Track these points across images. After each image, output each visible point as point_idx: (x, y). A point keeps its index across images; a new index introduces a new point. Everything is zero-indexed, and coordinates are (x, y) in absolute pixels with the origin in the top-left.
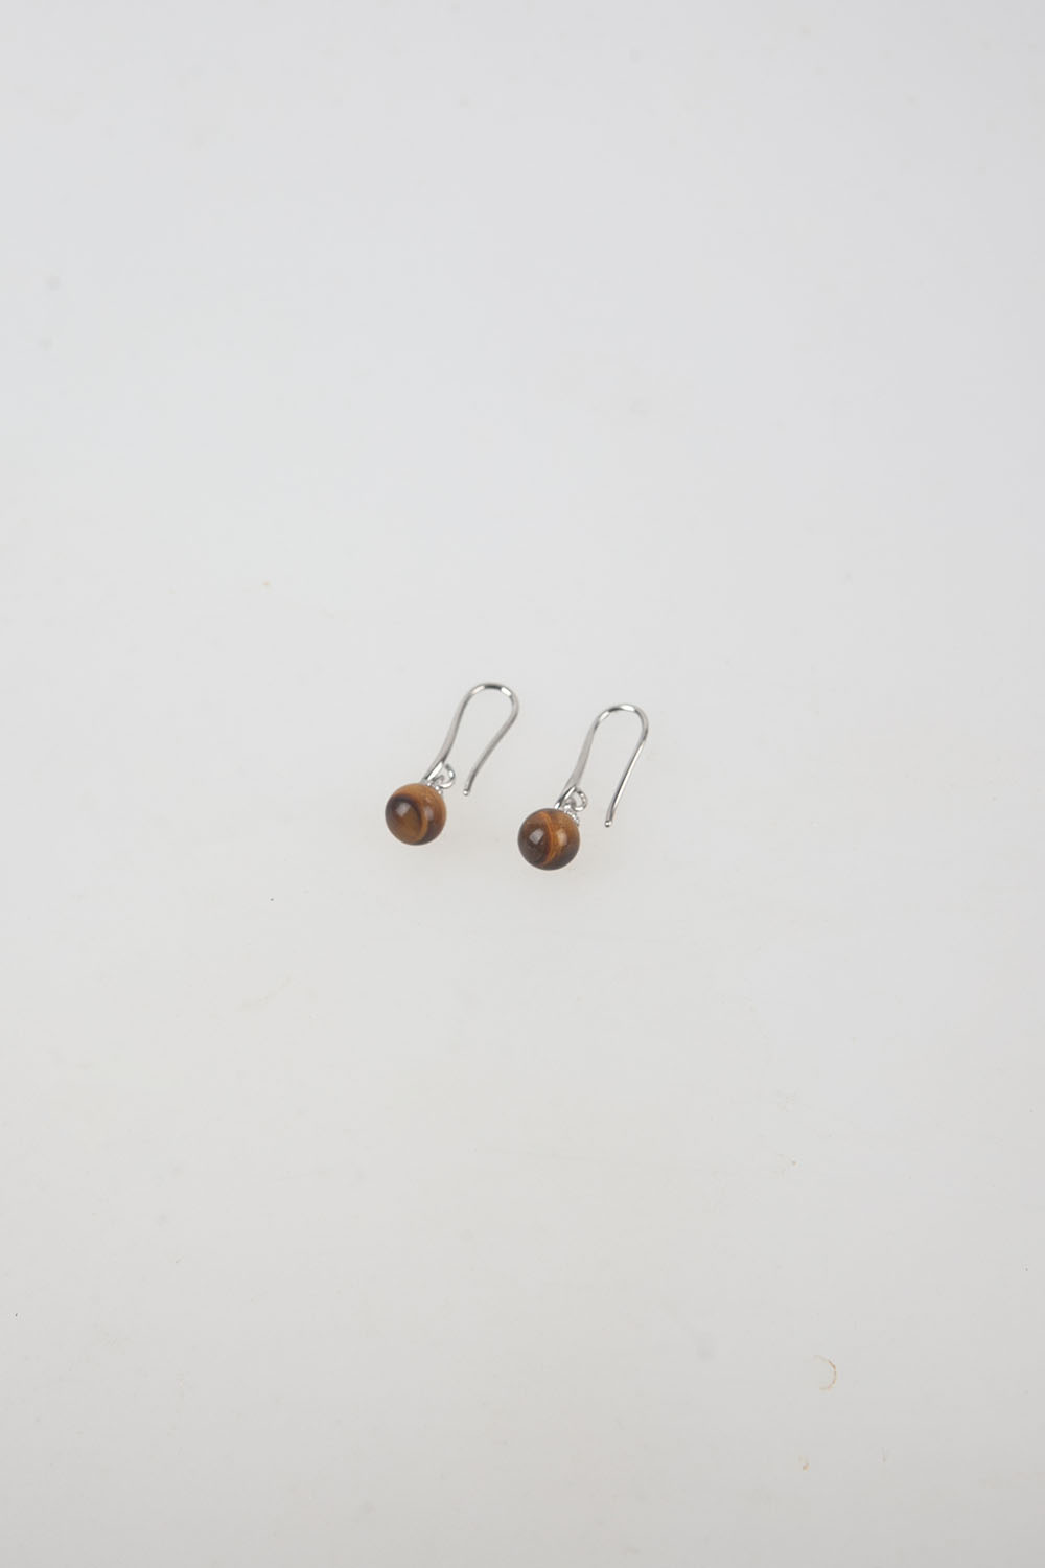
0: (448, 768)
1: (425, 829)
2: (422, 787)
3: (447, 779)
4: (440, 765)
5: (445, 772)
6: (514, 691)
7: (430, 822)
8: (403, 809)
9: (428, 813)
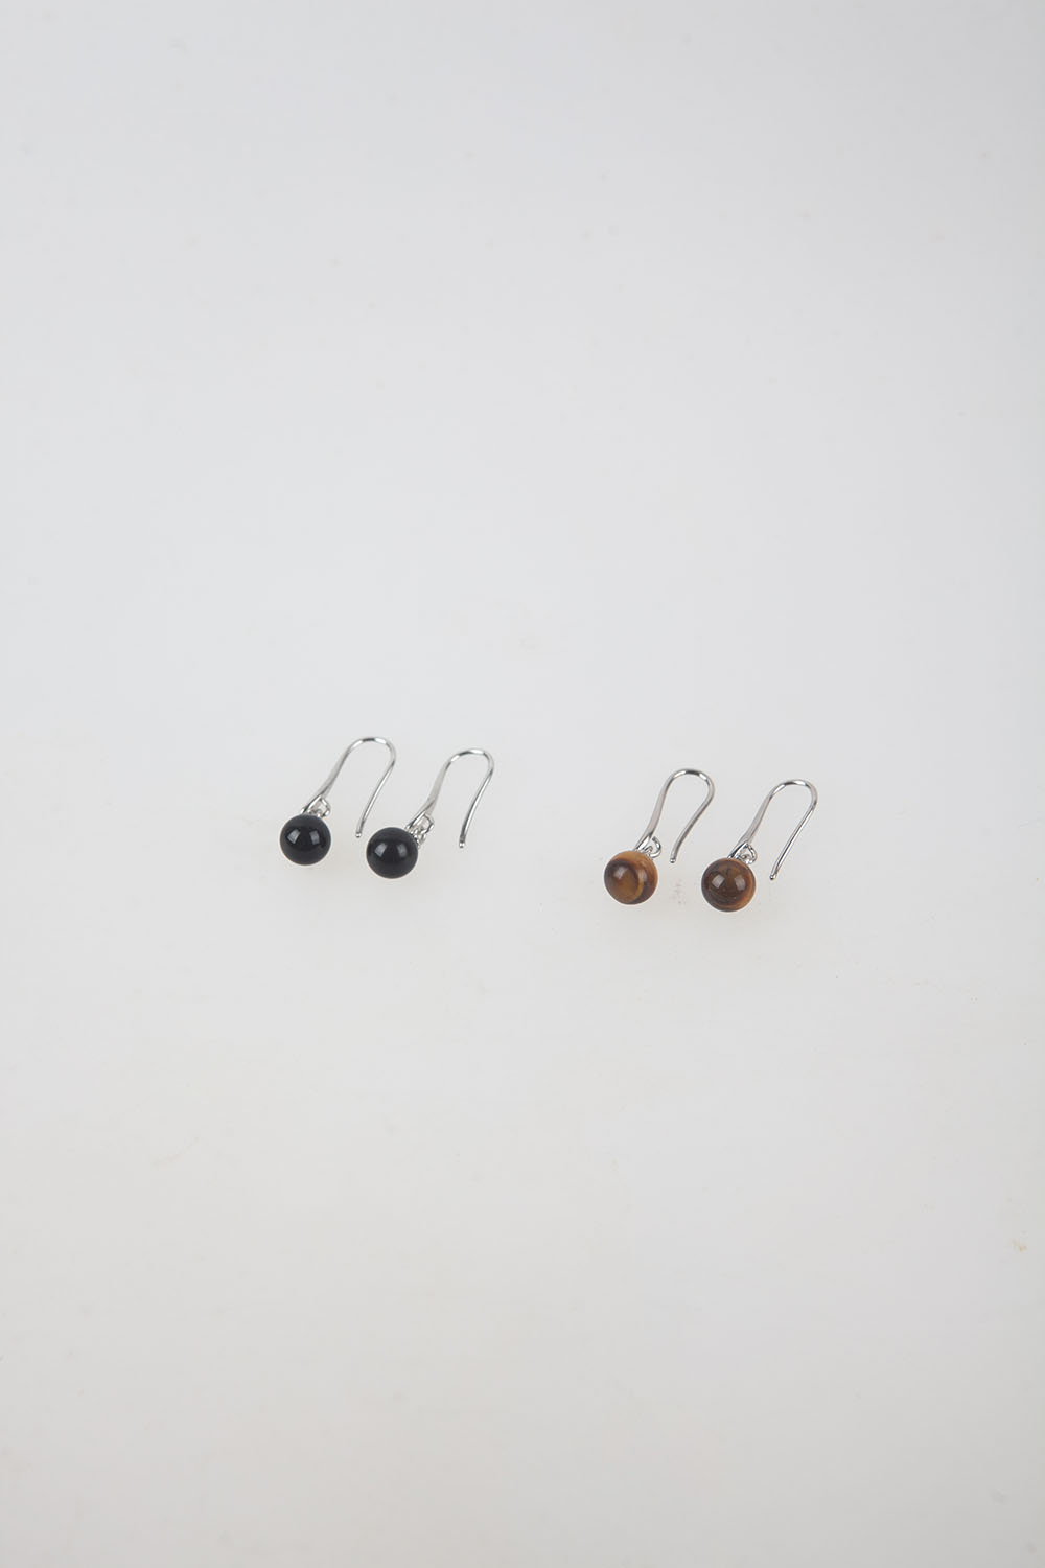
0: (654, 840)
1: (641, 889)
2: (635, 853)
3: (655, 850)
4: (647, 840)
5: (652, 843)
6: (709, 775)
7: (645, 884)
8: (620, 873)
9: (642, 876)
